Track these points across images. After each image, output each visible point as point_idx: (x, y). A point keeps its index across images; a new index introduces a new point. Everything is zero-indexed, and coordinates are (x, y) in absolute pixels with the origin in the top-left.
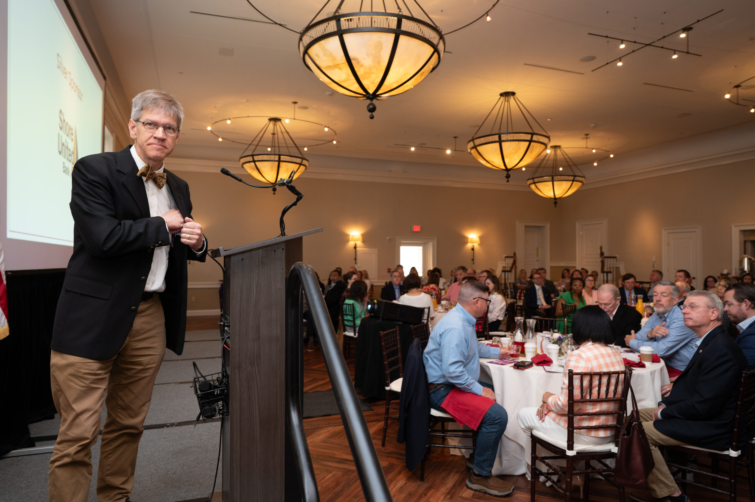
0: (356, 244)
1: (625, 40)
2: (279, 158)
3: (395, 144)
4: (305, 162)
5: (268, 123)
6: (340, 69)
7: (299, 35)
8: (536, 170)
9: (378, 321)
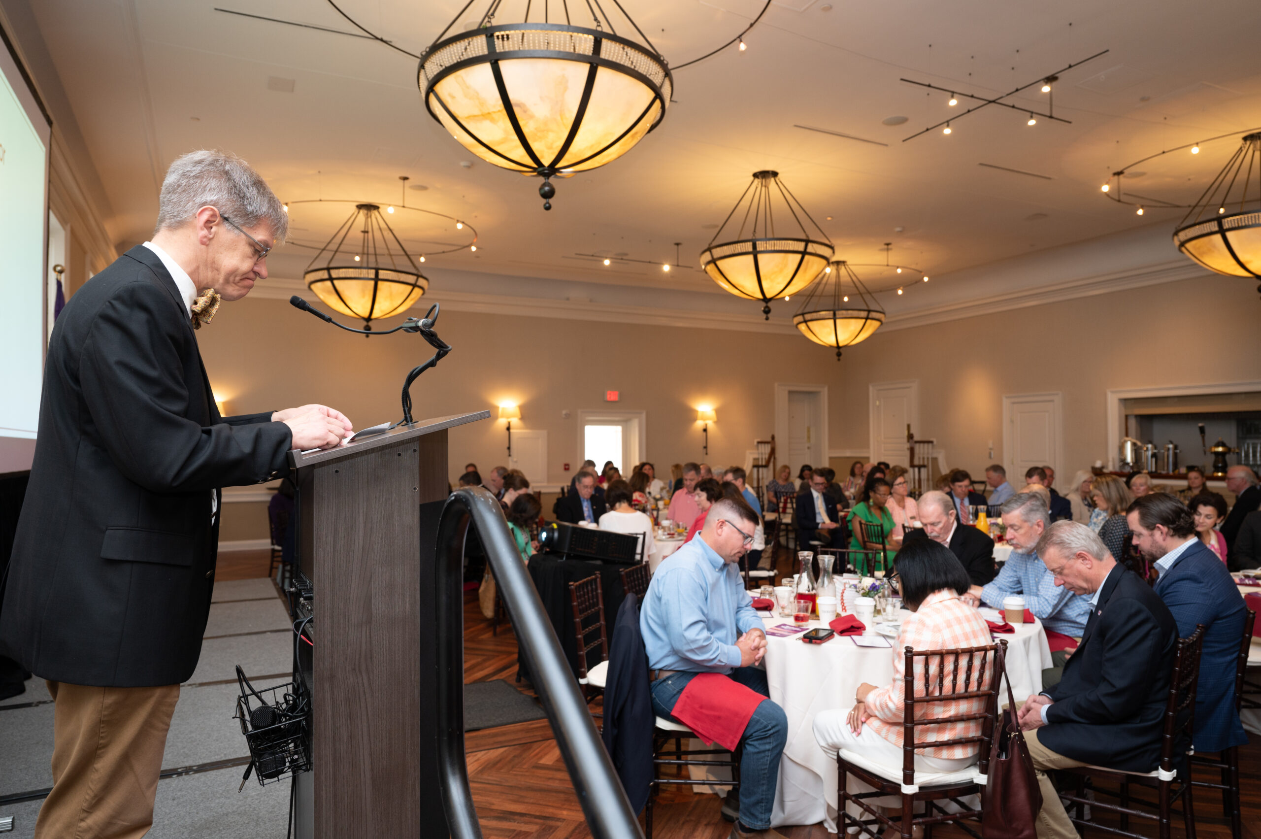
0: (509, 423)
1: (956, 93)
2: (377, 274)
3: (577, 254)
4: (422, 282)
5: (356, 213)
6: (493, 121)
7: (418, 60)
8: (808, 300)
9: (559, 561)
